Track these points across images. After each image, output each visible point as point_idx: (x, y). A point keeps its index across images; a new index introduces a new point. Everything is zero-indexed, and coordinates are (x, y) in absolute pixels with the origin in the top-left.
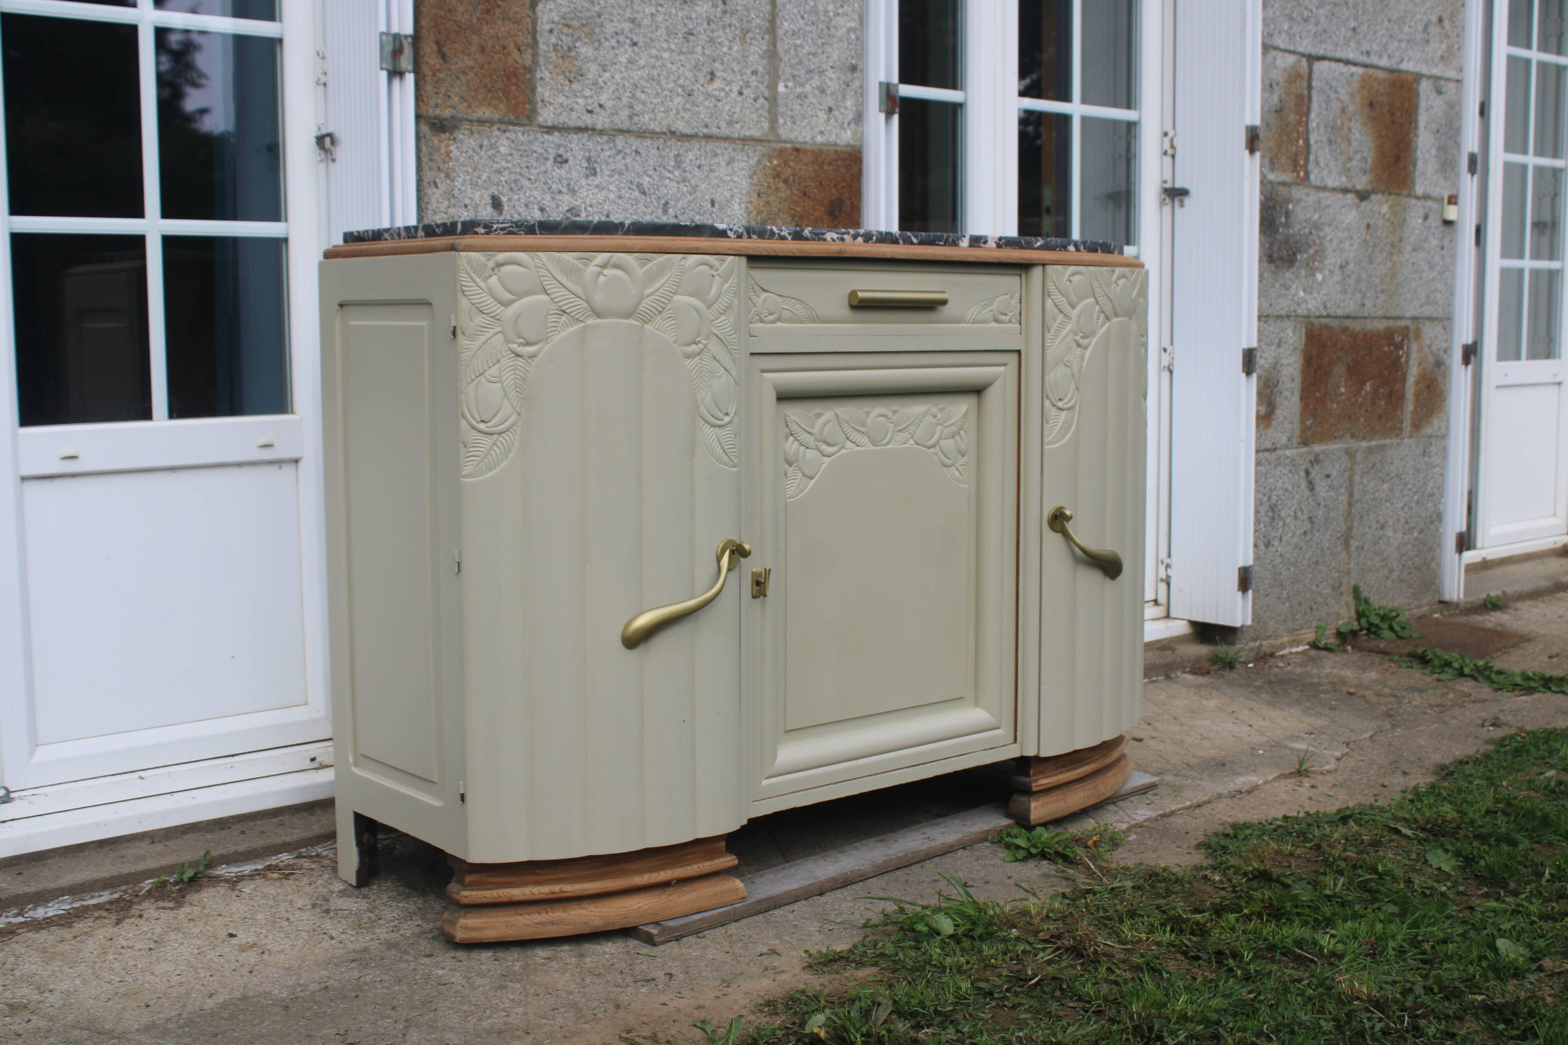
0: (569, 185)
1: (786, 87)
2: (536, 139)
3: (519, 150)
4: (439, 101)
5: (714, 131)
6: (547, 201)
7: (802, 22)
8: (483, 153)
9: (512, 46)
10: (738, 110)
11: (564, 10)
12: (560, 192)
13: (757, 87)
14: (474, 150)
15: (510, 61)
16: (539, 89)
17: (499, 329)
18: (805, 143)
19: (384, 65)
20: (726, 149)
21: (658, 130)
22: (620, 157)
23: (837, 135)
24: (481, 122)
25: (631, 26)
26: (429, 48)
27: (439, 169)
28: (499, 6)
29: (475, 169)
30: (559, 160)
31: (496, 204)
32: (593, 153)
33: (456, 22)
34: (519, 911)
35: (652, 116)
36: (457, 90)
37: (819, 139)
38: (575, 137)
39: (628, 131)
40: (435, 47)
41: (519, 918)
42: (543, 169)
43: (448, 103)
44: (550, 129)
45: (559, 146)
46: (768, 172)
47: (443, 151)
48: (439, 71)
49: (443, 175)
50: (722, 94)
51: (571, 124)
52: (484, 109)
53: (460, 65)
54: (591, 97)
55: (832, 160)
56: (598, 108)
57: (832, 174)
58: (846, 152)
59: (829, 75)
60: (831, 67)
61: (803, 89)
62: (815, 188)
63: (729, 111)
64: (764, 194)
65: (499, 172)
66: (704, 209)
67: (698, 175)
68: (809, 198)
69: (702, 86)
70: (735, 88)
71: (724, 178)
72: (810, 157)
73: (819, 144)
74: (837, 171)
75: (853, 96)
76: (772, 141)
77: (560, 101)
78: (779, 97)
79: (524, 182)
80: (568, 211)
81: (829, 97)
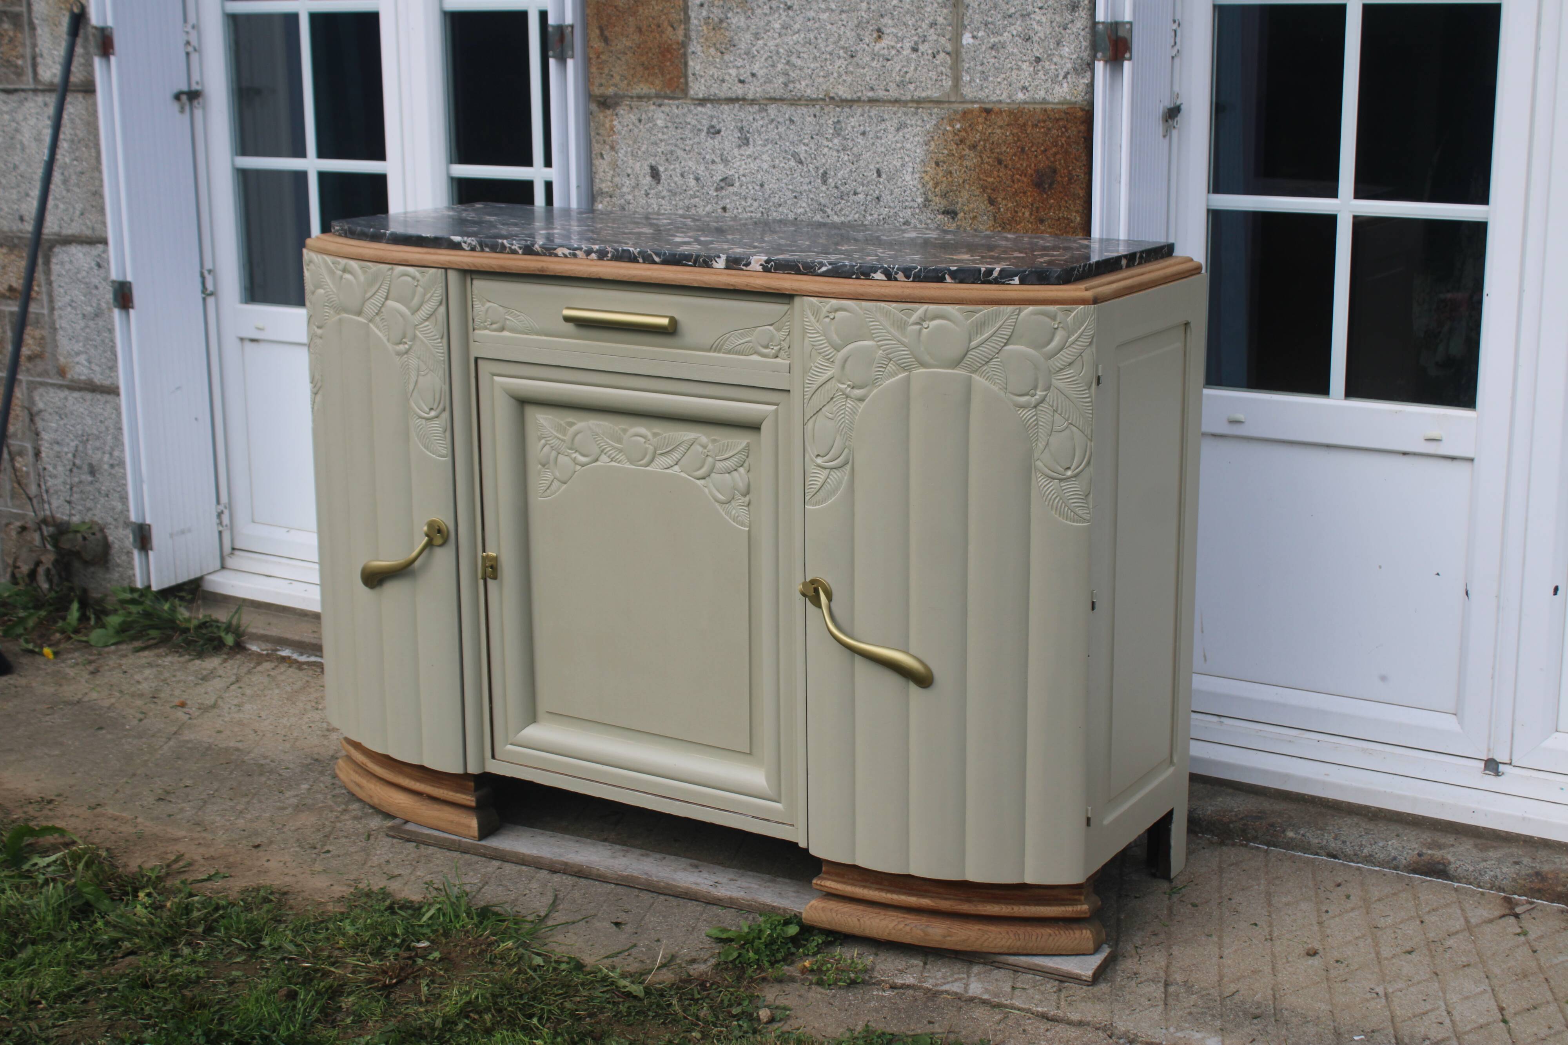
0: (722, 155)
1: (974, 37)
2: (690, 111)
3: (674, 123)
4: (603, 81)
5: (881, 94)
6: (701, 170)
8: (641, 127)
9: (666, 23)
10: (912, 68)
12: (713, 162)
13: (937, 41)
14: (633, 124)
15: (664, 38)
16: (691, 63)
18: (1000, 102)
19: (551, 53)
20: (895, 114)
21: (814, 96)
22: (773, 126)
23: (1047, 90)
24: (640, 98)
26: (593, 33)
27: (605, 142)
29: (634, 143)
30: (712, 130)
31: (655, 173)
32: (744, 123)
33: (616, 7)
35: (810, 82)
36: (618, 69)
37: (1020, 96)
38: (726, 107)
39: (782, 100)
40: (597, 32)
42: (697, 140)
43: (611, 82)
44: (703, 102)
45: (712, 117)
46: (951, 137)
47: (608, 126)
48: (602, 53)
49: (608, 147)
50: (893, 52)
51: (722, 95)
52: (641, 85)
53: (619, 47)
54: (743, 67)
55: (1039, 122)
56: (750, 78)
57: (1039, 138)
58: (1059, 111)
59: (1038, 18)
60: (1041, 8)
61: (1000, 38)
62: (1015, 155)
63: (900, 70)
64: (944, 162)
65: (656, 144)
66: (869, 179)
67: (862, 143)
68: (1006, 166)
69: (868, 45)
70: (908, 45)
71: (893, 146)
72: (1007, 119)
73: (1019, 103)
74: (1046, 135)
75: (1074, 41)
76: (954, 102)
77: (711, 73)
78: (963, 51)
79: (680, 153)
80: (722, 180)
81: (1036, 45)
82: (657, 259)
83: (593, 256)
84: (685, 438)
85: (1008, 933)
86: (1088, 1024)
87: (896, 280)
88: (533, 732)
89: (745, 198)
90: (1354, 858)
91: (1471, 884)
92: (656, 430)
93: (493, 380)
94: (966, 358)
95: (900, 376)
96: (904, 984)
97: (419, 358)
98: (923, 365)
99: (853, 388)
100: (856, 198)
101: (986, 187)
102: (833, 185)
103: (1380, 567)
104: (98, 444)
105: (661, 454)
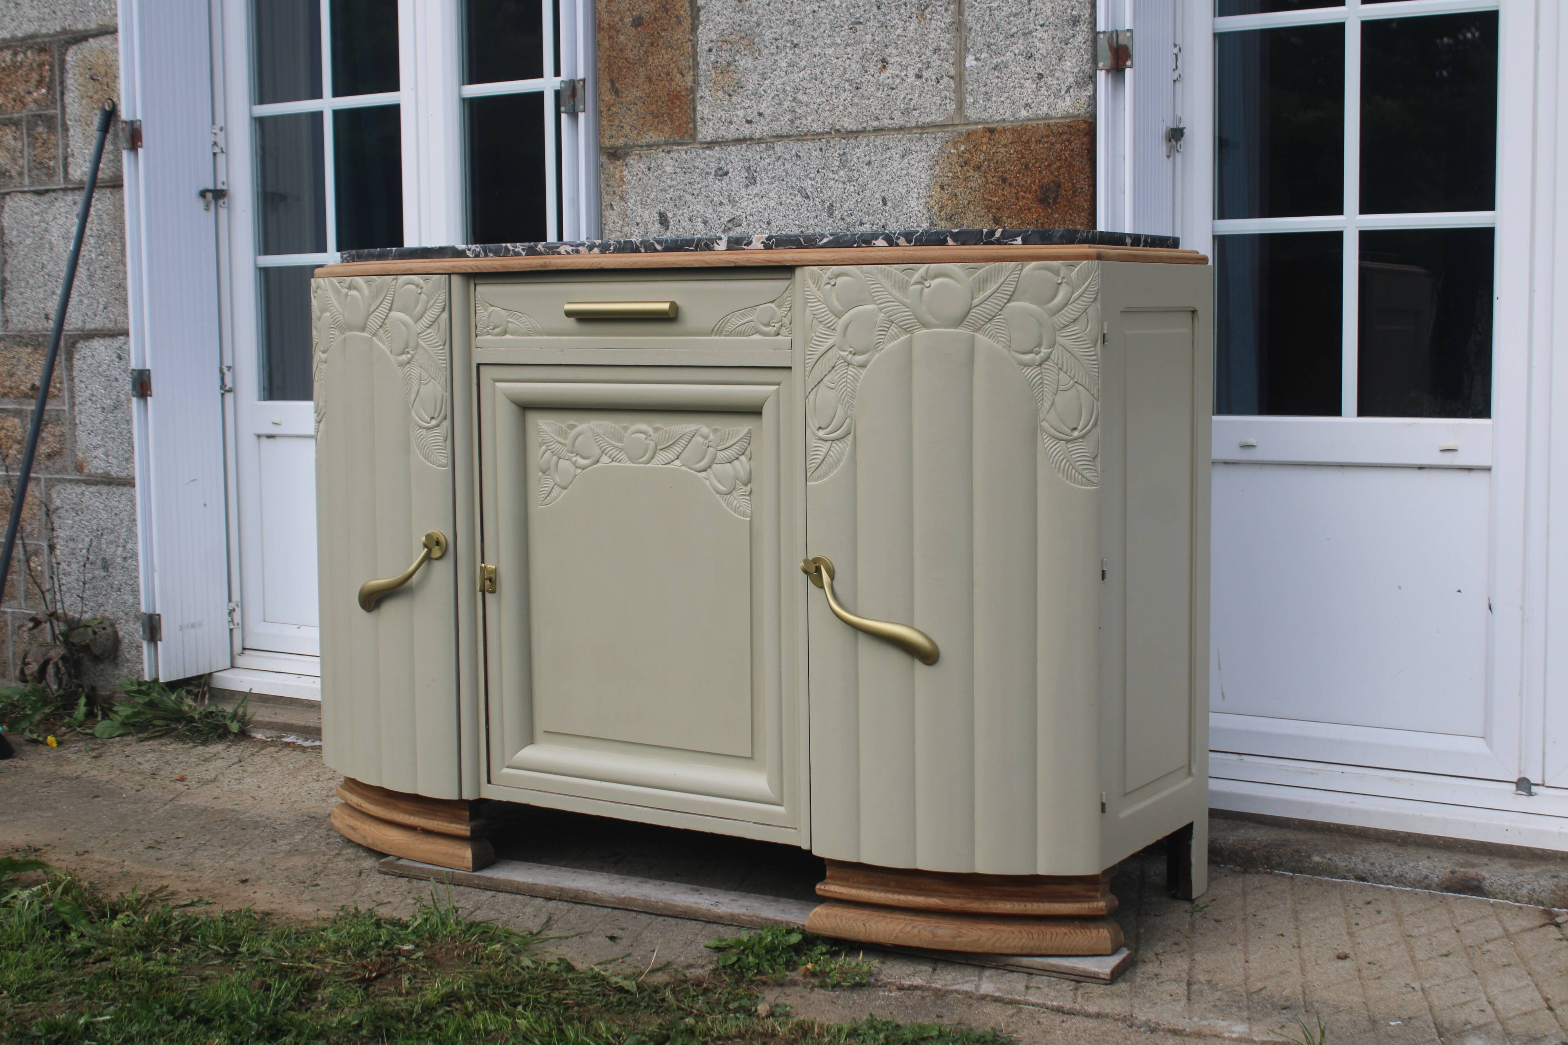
0: (729, 196)
1: (977, 59)
2: (698, 155)
3: (682, 168)
4: (614, 133)
5: (886, 122)
6: (709, 214)
8: (651, 175)
9: (675, 71)
10: (916, 95)
11: (722, 27)
12: (721, 204)
13: (940, 66)
14: (643, 172)
15: (673, 85)
16: (699, 108)
18: (1004, 120)
19: (563, 109)
20: (900, 141)
21: (821, 130)
22: (780, 163)
23: (1050, 105)
24: (649, 146)
25: (792, 28)
26: (603, 87)
27: (615, 193)
28: (663, 37)
29: (644, 191)
30: (720, 173)
31: (663, 220)
32: (752, 163)
33: (626, 59)
35: (816, 117)
36: (628, 120)
37: (1024, 113)
38: (734, 148)
39: (788, 136)
40: (609, 85)
42: (705, 183)
43: (621, 133)
44: (710, 145)
45: (720, 159)
46: (955, 160)
47: (617, 176)
48: (613, 105)
49: (618, 198)
50: (898, 81)
51: (730, 137)
52: (651, 134)
53: (629, 98)
54: (751, 107)
55: (1042, 137)
56: (757, 118)
57: (1043, 153)
58: (1062, 125)
59: (1039, 36)
60: (1042, 26)
61: (1002, 58)
62: (1019, 172)
63: (905, 98)
64: (949, 186)
65: (665, 191)
66: (874, 208)
67: (868, 172)
68: (1010, 184)
69: (873, 76)
70: (912, 72)
71: (899, 173)
72: (1010, 137)
73: (1023, 120)
74: (1050, 149)
75: (1075, 55)
76: (958, 125)
77: (719, 116)
78: (966, 73)
79: (688, 197)
80: (729, 221)
81: (1038, 62)
82: (659, 247)
83: (596, 250)
84: (687, 430)
85: (1020, 932)
86: (1107, 1016)
87: (897, 245)
88: (529, 754)
90: (1384, 880)
91: (1507, 899)
92: (657, 425)
93: (494, 387)
94: (969, 317)
95: (902, 338)
96: (912, 985)
97: (421, 367)
98: (925, 325)
99: (854, 354)
101: (991, 207)
102: (839, 217)
103: (1400, 588)
104: (112, 537)
105: (662, 449)
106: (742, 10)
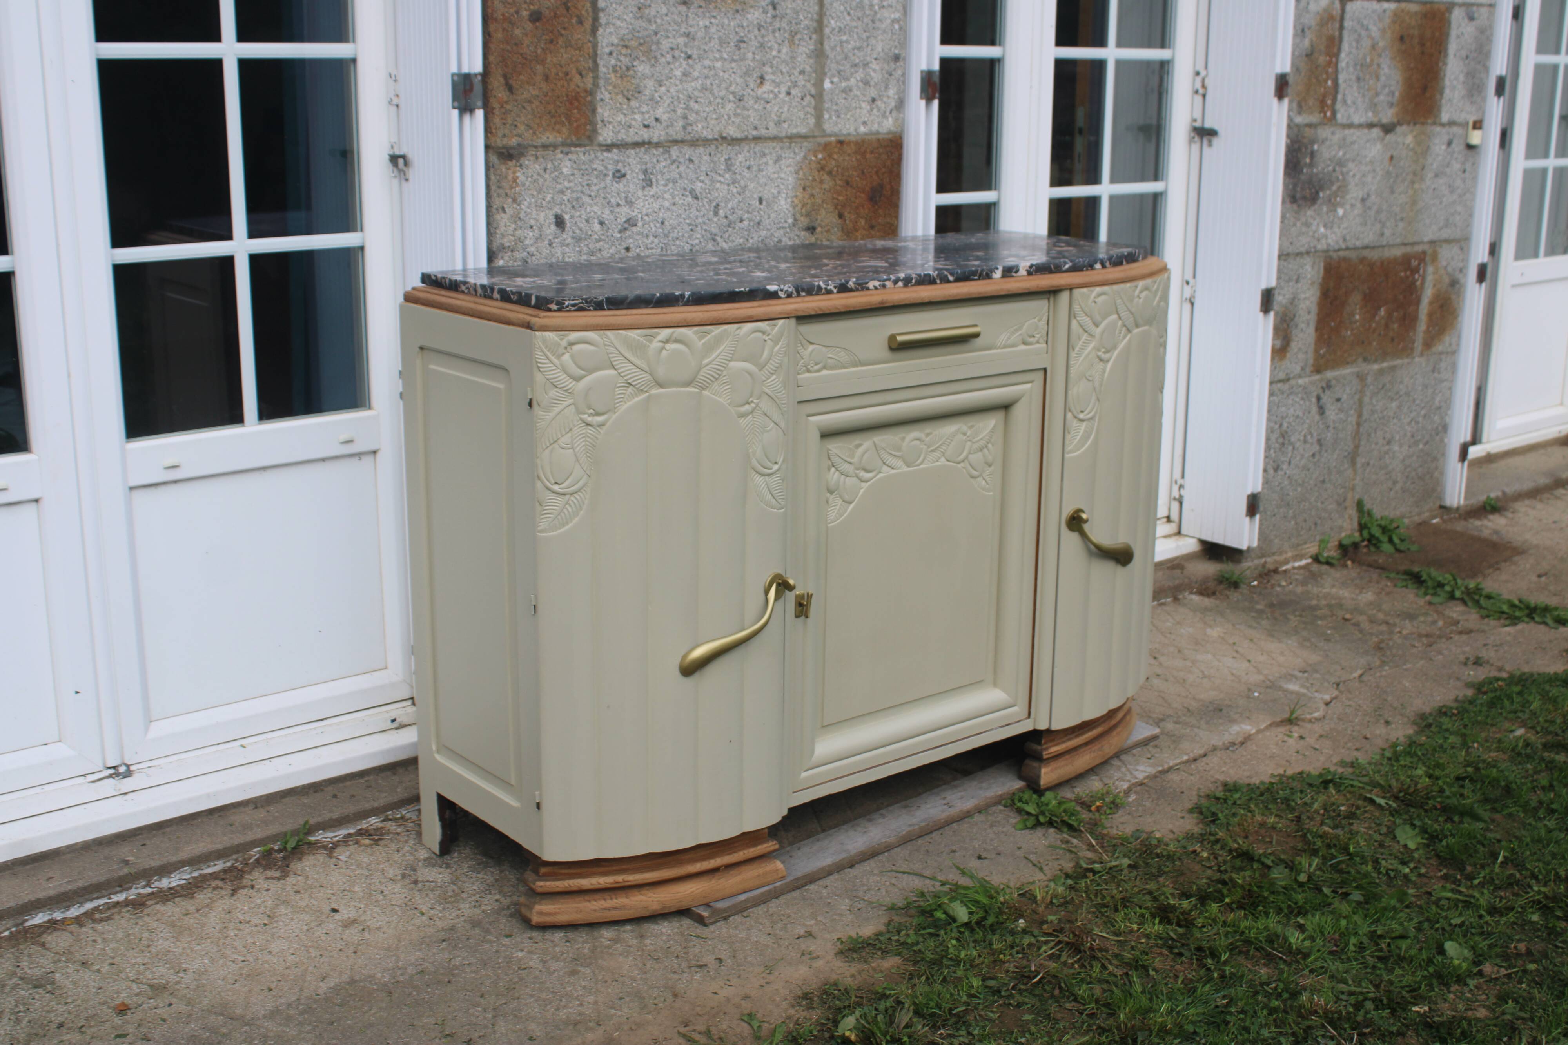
0: (626, 197)
1: (832, 83)
2: (596, 157)
3: (580, 170)
4: (506, 131)
5: (763, 132)
6: (607, 215)
7: (848, 18)
8: (547, 176)
9: (574, 72)
10: (786, 109)
11: (623, 32)
12: (618, 205)
13: (804, 86)
14: (539, 174)
15: (572, 86)
16: (600, 110)
17: (571, 401)
18: (849, 134)
19: (456, 104)
20: (774, 148)
21: (710, 137)
22: (674, 167)
23: (879, 124)
24: (545, 147)
25: (686, 39)
26: (497, 82)
27: (506, 195)
28: (562, 35)
29: (539, 193)
30: (618, 175)
31: (560, 222)
32: (649, 165)
33: (521, 54)
34: (587, 898)
35: (705, 124)
36: (523, 118)
37: (862, 129)
38: (632, 152)
39: (682, 141)
40: (502, 80)
41: (587, 904)
42: (602, 185)
43: (515, 132)
44: (609, 147)
45: (618, 162)
46: (813, 166)
47: (510, 178)
48: (506, 102)
49: (510, 200)
50: (771, 96)
51: (629, 140)
52: (548, 134)
53: (526, 95)
54: (648, 112)
55: (875, 149)
56: (654, 123)
57: (875, 162)
58: (887, 140)
59: (873, 67)
60: (876, 59)
61: (849, 83)
62: (858, 177)
63: (778, 111)
64: (809, 187)
65: (563, 192)
66: (753, 207)
67: (747, 175)
68: (851, 186)
69: (752, 90)
70: (783, 89)
71: (772, 177)
72: (854, 148)
73: (862, 135)
74: (879, 158)
75: (896, 85)
76: (816, 136)
77: (619, 119)
78: (825, 94)
79: (586, 199)
80: (625, 222)
81: (872, 88)
89: (647, 236)
92: (927, 431)
93: (806, 422)
98: (1137, 326)
99: (1105, 353)
100: (741, 225)
101: (838, 205)
102: (723, 215)
105: (932, 451)
106: (642, 17)
